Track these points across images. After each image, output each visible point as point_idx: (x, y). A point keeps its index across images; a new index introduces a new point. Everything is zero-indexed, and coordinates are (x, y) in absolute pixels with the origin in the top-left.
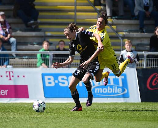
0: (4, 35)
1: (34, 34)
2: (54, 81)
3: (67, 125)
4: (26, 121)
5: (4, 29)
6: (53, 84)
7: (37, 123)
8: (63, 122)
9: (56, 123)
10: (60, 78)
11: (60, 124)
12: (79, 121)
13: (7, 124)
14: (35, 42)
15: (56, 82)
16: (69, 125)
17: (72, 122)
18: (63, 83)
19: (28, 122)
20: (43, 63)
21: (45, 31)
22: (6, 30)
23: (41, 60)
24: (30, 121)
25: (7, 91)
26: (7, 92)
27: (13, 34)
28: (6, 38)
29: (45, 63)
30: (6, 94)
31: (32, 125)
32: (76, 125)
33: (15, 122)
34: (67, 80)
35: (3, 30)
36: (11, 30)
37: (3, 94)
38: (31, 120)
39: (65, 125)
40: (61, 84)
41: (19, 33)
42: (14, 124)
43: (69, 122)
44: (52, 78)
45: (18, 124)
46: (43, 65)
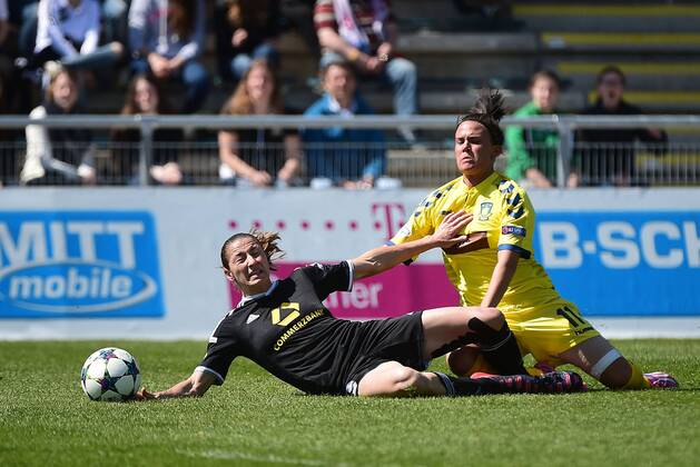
0: (362, 48)
1: (492, 41)
2: (580, 245)
3: (634, 433)
4: (461, 420)
5: (365, 20)
6: (574, 260)
7: (505, 427)
8: (620, 424)
9: (589, 425)
10: (604, 231)
11: (607, 430)
12: (690, 419)
13: (379, 431)
14: (499, 78)
15: (590, 247)
16: (643, 434)
17: (659, 422)
18: (620, 254)
19: (467, 422)
20: (531, 167)
21: (538, 32)
22: (370, 25)
23: (524, 156)
24: (475, 420)
25: (376, 288)
26: (380, 295)
27: (404, 42)
28: (373, 63)
29: (539, 168)
30: (375, 302)
31: (486, 434)
32: (673, 434)
33: (411, 421)
34: (637, 240)
35: (361, 27)
36: (392, 26)
37: (360, 300)
38: (480, 414)
39: (628, 434)
40: (608, 260)
41: (428, 39)
42: (408, 431)
43: (645, 424)
44: (571, 233)
45: (425, 432)
46: (533, 174)
